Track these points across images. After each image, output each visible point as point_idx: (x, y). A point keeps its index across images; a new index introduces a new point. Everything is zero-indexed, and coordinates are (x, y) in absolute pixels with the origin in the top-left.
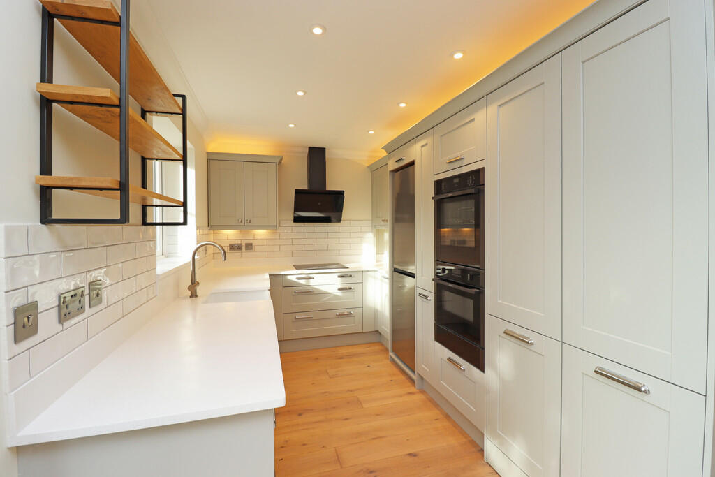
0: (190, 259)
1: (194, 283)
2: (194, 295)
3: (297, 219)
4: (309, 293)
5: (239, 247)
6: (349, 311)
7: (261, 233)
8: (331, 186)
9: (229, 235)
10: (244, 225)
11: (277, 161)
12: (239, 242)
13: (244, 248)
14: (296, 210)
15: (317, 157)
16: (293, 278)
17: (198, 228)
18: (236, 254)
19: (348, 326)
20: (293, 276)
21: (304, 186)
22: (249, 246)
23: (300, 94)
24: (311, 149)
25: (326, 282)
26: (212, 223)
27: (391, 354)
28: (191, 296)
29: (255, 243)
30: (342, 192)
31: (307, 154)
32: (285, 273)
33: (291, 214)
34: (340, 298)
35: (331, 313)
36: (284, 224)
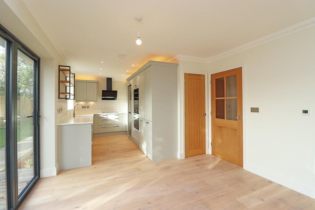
0: (73, 108)
1: (74, 114)
2: (74, 116)
3: (103, 99)
4: (106, 120)
5: (85, 107)
6: (118, 125)
7: (92, 103)
8: (114, 89)
9: (82, 103)
10: (86, 100)
11: (97, 82)
12: (85, 106)
13: (86, 107)
14: (102, 96)
15: (109, 80)
16: (101, 115)
18: (84, 109)
19: (117, 129)
20: (102, 115)
21: (105, 89)
22: (88, 107)
23: (101, 69)
24: (107, 78)
25: (111, 117)
26: (77, 100)
27: (128, 135)
28: (74, 117)
29: (90, 106)
30: (117, 91)
31: (106, 80)
32: (99, 114)
33: (101, 97)
34: (115, 121)
35: (112, 126)
36: (99, 100)
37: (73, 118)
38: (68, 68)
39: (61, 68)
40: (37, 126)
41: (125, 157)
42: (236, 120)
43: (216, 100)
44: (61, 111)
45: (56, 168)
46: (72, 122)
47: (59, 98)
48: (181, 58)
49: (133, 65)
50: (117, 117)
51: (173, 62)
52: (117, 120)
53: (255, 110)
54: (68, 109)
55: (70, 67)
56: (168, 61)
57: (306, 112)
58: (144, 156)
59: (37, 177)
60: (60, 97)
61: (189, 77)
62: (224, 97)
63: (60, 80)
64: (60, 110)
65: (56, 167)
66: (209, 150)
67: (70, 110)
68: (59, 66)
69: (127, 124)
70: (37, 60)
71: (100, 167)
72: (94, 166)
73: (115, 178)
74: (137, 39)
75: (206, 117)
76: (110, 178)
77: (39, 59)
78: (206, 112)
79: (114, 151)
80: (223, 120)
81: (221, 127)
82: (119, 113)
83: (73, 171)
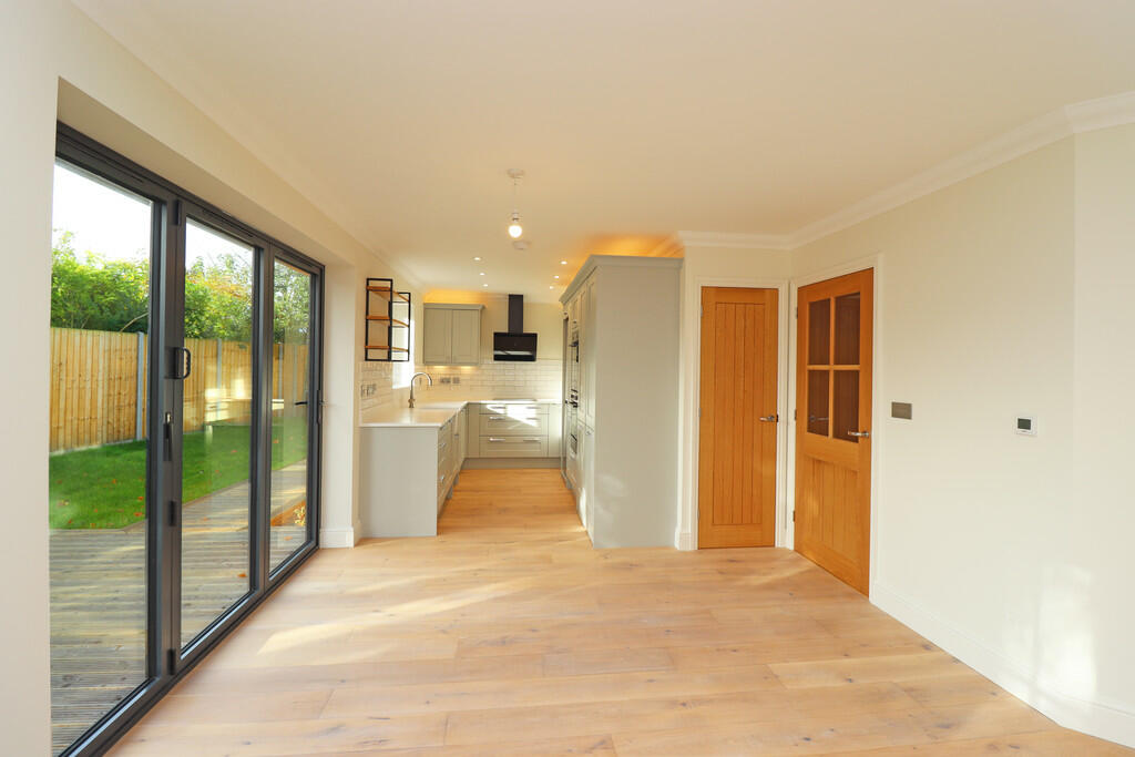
0: (409, 384)
1: (411, 400)
2: (411, 406)
3: (497, 358)
4: (502, 420)
5: (448, 381)
6: (536, 437)
7: (467, 369)
8: (528, 329)
9: (440, 370)
10: (452, 362)
11: (480, 308)
12: (448, 377)
13: (452, 382)
14: (495, 349)
15: (516, 302)
16: (488, 407)
17: (416, 364)
18: (445, 387)
19: (534, 451)
20: (491, 405)
21: (505, 329)
22: (457, 381)
24: (510, 296)
25: (518, 412)
26: (427, 360)
27: (562, 471)
29: (461, 378)
30: (535, 335)
31: (507, 301)
32: (483, 402)
33: (492, 353)
34: (527, 426)
35: (520, 439)
36: (485, 361)
37: (408, 410)
38: (388, 284)
39: (372, 284)
40: (316, 426)
41: (526, 526)
42: (855, 440)
43: (810, 371)
44: (371, 391)
45: (352, 529)
46: (407, 420)
47: (366, 359)
48: (688, 239)
49: (564, 263)
50: (533, 413)
51: (667, 256)
52: (534, 423)
53: (902, 411)
54: (394, 387)
55: (391, 280)
56: (653, 254)
57: (1024, 424)
58: (581, 529)
59: (313, 543)
60: (369, 357)
61: (716, 298)
62: (828, 363)
63: (370, 314)
64: (366, 390)
65: (353, 525)
66: (785, 537)
67: (402, 390)
68: (368, 280)
69: (560, 435)
70: (317, 272)
71: (456, 541)
72: (441, 538)
73: (480, 570)
74: (511, 224)
75: (780, 427)
76: (467, 568)
77: (322, 269)
78: (781, 412)
79: (506, 510)
80: (824, 438)
81: (819, 461)
82: (540, 401)
83: (389, 542)
